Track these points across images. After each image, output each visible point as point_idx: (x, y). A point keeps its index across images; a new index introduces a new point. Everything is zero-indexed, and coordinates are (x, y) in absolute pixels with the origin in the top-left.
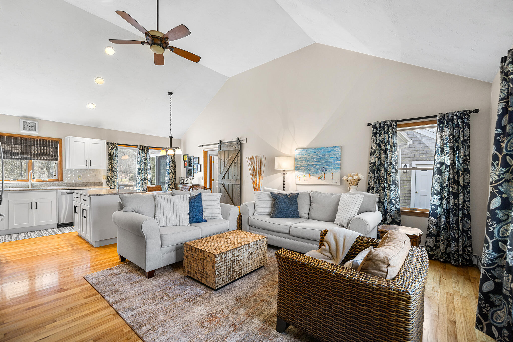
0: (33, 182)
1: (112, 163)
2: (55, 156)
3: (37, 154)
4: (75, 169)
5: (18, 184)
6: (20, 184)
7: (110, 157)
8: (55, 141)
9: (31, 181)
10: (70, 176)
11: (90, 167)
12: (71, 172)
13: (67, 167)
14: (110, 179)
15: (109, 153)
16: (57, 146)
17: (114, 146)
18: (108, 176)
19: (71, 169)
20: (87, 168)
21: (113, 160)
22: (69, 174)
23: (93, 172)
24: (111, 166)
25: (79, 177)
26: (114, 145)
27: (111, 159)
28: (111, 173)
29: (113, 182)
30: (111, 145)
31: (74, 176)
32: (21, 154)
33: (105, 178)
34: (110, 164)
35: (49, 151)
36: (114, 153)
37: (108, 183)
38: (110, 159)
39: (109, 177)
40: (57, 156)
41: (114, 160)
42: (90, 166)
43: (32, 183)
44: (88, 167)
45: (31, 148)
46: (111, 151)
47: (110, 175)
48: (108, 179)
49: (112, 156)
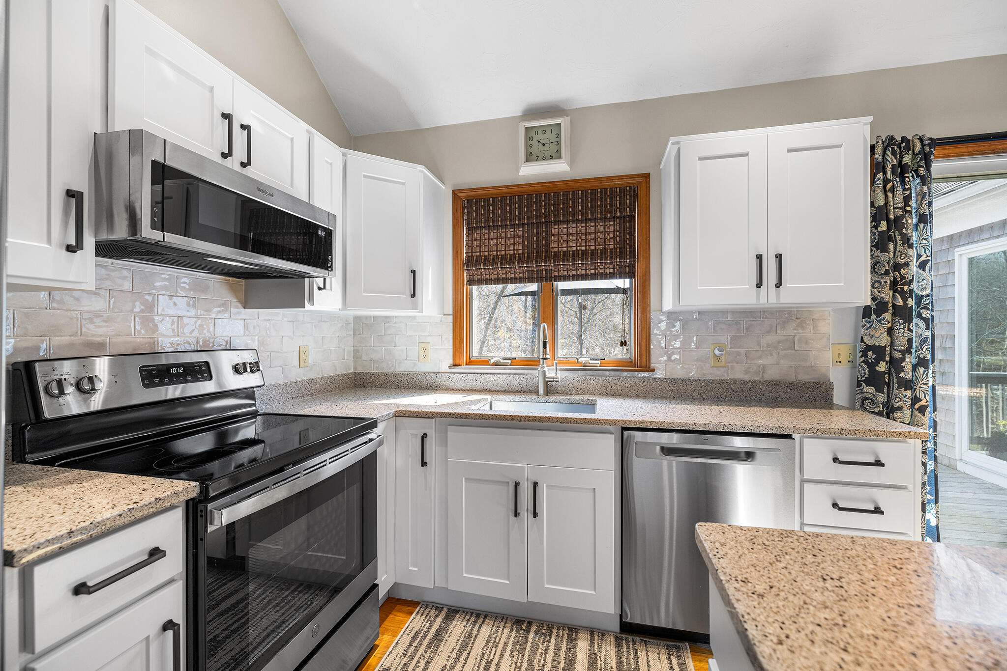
0: (550, 374)
1: (897, 267)
2: (622, 255)
3: (566, 256)
4: (700, 313)
5: (511, 378)
6: (517, 377)
7: (883, 226)
8: (623, 190)
9: (546, 369)
10: (678, 344)
11: (778, 296)
12: (684, 327)
13: (668, 304)
14: (882, 367)
15: (881, 202)
16: (632, 209)
17: (907, 159)
18: (868, 348)
19: (681, 313)
20: (763, 300)
21: (907, 241)
22: (676, 337)
23: (784, 324)
24: (894, 284)
25: (717, 352)
26: (908, 148)
27: (890, 239)
28: (890, 331)
29: (908, 385)
30: (894, 153)
31: (693, 345)
32: (521, 259)
33: (845, 358)
34: (887, 273)
35: (604, 238)
36: (907, 199)
37: (871, 390)
38: (880, 243)
39: (879, 351)
40: (632, 252)
41: (911, 246)
42: (779, 285)
43: (548, 375)
44: (768, 297)
45: (549, 234)
46: (893, 190)
47: (883, 340)
48: (872, 366)
49: (897, 223)
